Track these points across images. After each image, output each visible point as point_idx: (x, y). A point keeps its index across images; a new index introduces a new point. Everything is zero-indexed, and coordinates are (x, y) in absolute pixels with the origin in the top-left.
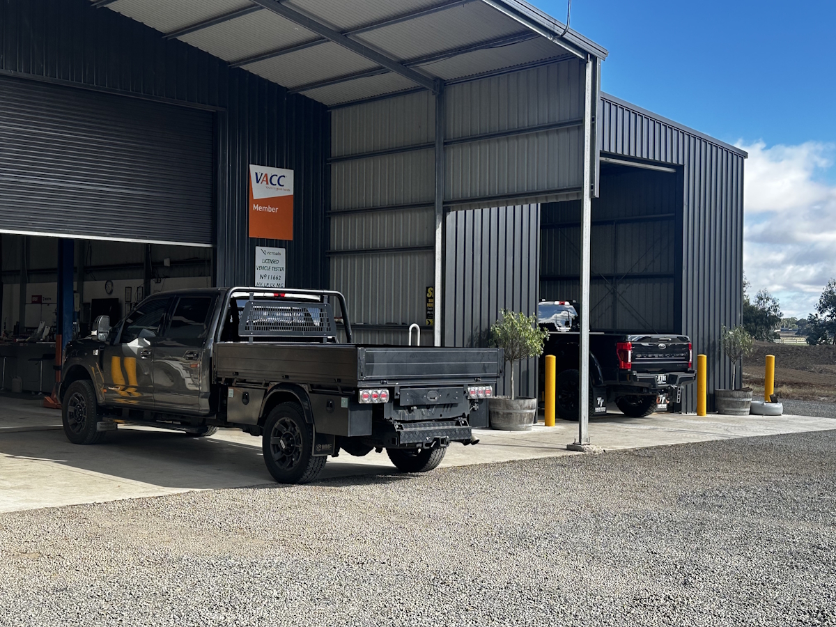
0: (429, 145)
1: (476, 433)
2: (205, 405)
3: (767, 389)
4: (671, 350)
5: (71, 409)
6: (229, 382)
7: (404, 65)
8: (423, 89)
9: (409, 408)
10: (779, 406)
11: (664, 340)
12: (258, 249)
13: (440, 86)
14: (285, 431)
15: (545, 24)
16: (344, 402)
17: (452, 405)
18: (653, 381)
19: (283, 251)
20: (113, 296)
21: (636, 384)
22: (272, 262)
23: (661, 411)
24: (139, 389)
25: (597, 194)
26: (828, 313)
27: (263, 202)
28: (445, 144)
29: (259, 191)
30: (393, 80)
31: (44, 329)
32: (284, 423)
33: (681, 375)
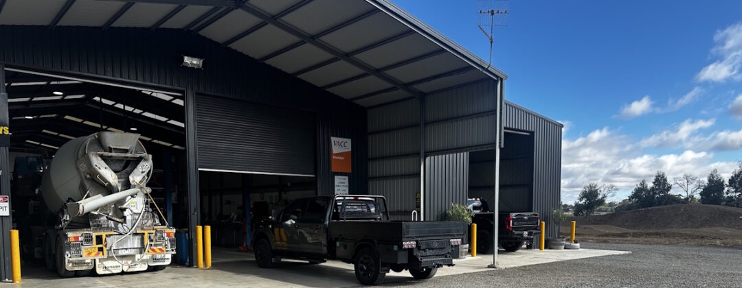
0: (417, 125)
1: (454, 261)
2: (325, 250)
3: (572, 237)
4: (530, 219)
5: (259, 252)
6: (337, 240)
7: (406, 86)
8: (415, 97)
9: (425, 250)
10: (578, 245)
11: (526, 215)
12: (336, 177)
13: (423, 96)
14: (366, 261)
15: (479, 63)
16: (396, 248)
17: (443, 248)
18: (522, 235)
19: (347, 178)
20: (264, 200)
21: (515, 236)
22: (342, 183)
23: (524, 249)
24: (287, 242)
25: (502, 146)
26: (584, 201)
27: (337, 155)
28: (425, 124)
29: (336, 150)
30: (401, 93)
31: (234, 216)
32: (365, 258)
33: (534, 231)
